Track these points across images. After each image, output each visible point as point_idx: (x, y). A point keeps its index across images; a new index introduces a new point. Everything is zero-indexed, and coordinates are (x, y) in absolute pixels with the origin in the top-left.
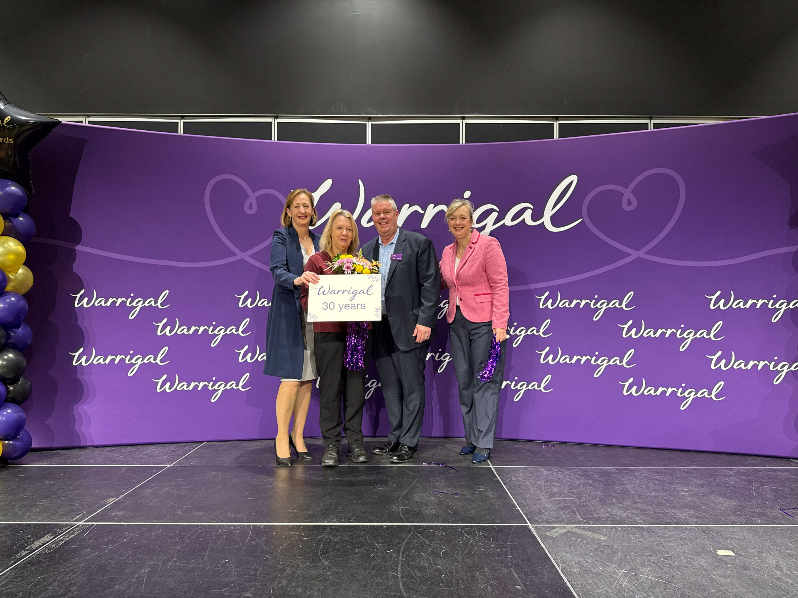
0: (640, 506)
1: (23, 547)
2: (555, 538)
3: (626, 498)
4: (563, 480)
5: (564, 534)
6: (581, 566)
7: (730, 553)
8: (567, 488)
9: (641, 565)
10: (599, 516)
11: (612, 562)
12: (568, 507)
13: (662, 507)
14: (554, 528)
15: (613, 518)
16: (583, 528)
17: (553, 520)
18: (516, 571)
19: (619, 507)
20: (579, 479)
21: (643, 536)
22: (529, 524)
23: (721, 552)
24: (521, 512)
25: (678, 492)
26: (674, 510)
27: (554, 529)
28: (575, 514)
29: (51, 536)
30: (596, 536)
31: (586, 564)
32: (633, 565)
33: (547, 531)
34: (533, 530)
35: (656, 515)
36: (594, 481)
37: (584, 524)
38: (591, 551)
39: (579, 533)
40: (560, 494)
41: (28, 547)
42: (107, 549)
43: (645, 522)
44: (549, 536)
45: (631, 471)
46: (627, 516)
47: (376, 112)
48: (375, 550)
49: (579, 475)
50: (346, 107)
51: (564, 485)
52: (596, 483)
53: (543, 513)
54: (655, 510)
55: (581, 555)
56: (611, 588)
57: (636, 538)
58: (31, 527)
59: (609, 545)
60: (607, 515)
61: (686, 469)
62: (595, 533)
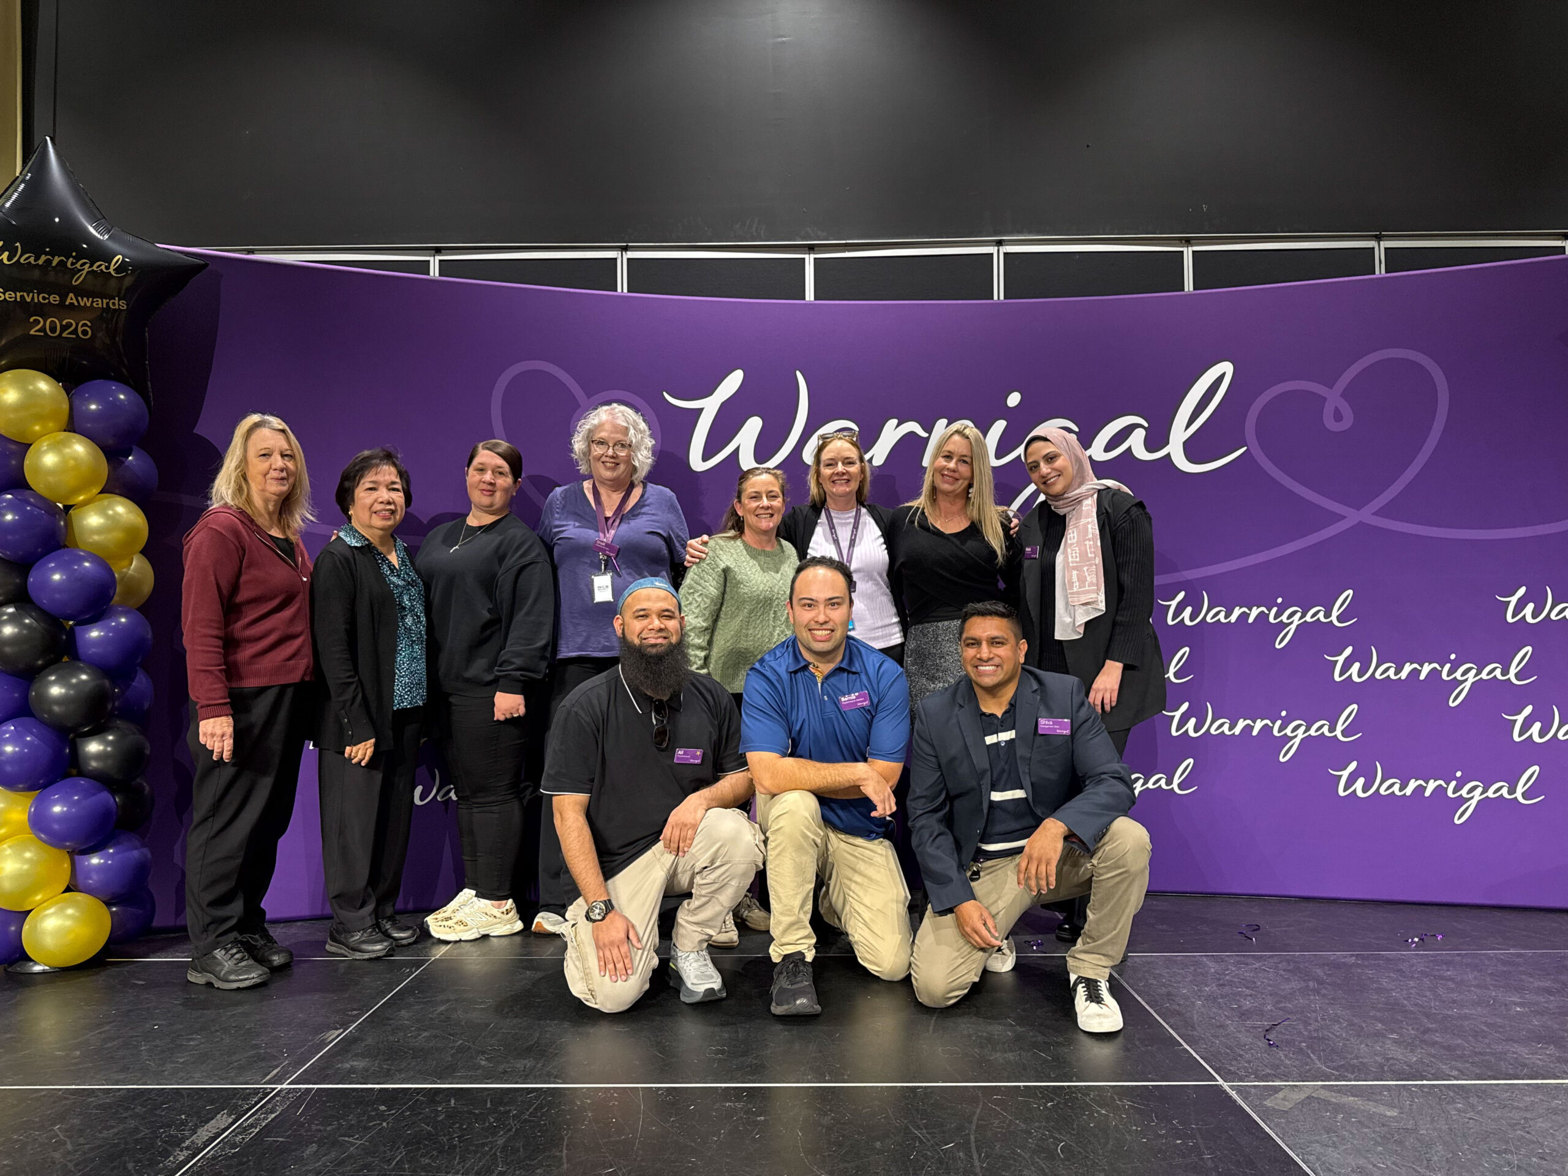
0: (1437, 1037)
1: (177, 1142)
2: (1286, 1112)
3: (1402, 1021)
4: (1255, 983)
5: (1302, 1103)
8: (1269, 1000)
10: (1361, 1062)
11: (1430, 1168)
12: (1289, 1044)
13: (1487, 1041)
14: (1277, 1089)
15: (1392, 1065)
16: (1339, 1090)
17: (1268, 1071)
19: (1395, 1041)
20: (1288, 980)
21: (1473, 1107)
22: (1221, 1082)
24: (1195, 1055)
25: (1506, 1005)
26: (1513, 1047)
27: (1277, 1092)
28: (1309, 1057)
29: (229, 1115)
30: (1372, 1107)
33: (1264, 1097)
34: (1233, 1094)
35: (1482, 1057)
36: (1321, 982)
37: (1337, 1080)
38: (1377, 1144)
39: (1333, 1100)
40: (1259, 1013)
41: (187, 1143)
42: (353, 1144)
43: (1463, 1074)
44: (1274, 1109)
45: (1388, 960)
46: (1424, 1063)
47: (825, 234)
48: (917, 1145)
49: (1284, 970)
50: (764, 227)
51: (1263, 993)
52: (1326, 989)
53: (1241, 1056)
54: (1474, 1047)
55: (1359, 1152)
57: (1459, 1111)
58: (182, 1096)
59: (1409, 1127)
60: (1378, 1059)
61: (1501, 954)
62: (1368, 1100)
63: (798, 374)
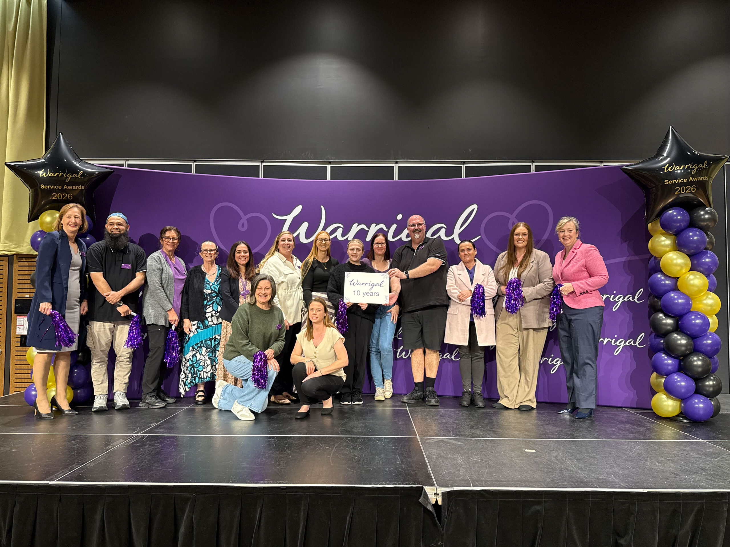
2: (430, 443)
3: (488, 426)
4: (452, 416)
5: (436, 441)
6: (439, 454)
7: (534, 451)
8: (452, 420)
9: (475, 455)
10: (464, 434)
11: (458, 454)
12: (447, 429)
15: (473, 435)
16: (451, 439)
17: (434, 435)
18: (399, 456)
19: (481, 430)
20: (464, 416)
21: (486, 443)
22: (418, 437)
23: (527, 451)
24: (416, 431)
26: (515, 432)
27: (432, 439)
28: (450, 432)
30: (456, 442)
31: (442, 454)
32: (470, 455)
33: (427, 440)
34: (419, 439)
35: (502, 434)
37: (453, 437)
38: (449, 449)
39: (447, 441)
40: (446, 423)
43: (492, 437)
44: (427, 442)
46: (483, 434)
47: (334, 158)
48: (319, 447)
49: (465, 414)
50: (313, 155)
52: (474, 418)
53: (430, 431)
55: (442, 450)
56: (450, 463)
57: (481, 444)
59: (462, 446)
60: (470, 433)
63: (322, 207)
